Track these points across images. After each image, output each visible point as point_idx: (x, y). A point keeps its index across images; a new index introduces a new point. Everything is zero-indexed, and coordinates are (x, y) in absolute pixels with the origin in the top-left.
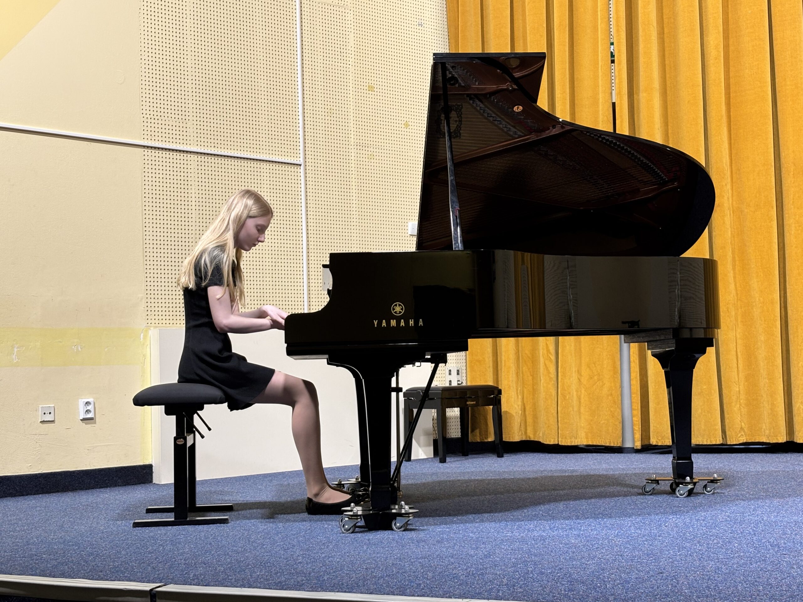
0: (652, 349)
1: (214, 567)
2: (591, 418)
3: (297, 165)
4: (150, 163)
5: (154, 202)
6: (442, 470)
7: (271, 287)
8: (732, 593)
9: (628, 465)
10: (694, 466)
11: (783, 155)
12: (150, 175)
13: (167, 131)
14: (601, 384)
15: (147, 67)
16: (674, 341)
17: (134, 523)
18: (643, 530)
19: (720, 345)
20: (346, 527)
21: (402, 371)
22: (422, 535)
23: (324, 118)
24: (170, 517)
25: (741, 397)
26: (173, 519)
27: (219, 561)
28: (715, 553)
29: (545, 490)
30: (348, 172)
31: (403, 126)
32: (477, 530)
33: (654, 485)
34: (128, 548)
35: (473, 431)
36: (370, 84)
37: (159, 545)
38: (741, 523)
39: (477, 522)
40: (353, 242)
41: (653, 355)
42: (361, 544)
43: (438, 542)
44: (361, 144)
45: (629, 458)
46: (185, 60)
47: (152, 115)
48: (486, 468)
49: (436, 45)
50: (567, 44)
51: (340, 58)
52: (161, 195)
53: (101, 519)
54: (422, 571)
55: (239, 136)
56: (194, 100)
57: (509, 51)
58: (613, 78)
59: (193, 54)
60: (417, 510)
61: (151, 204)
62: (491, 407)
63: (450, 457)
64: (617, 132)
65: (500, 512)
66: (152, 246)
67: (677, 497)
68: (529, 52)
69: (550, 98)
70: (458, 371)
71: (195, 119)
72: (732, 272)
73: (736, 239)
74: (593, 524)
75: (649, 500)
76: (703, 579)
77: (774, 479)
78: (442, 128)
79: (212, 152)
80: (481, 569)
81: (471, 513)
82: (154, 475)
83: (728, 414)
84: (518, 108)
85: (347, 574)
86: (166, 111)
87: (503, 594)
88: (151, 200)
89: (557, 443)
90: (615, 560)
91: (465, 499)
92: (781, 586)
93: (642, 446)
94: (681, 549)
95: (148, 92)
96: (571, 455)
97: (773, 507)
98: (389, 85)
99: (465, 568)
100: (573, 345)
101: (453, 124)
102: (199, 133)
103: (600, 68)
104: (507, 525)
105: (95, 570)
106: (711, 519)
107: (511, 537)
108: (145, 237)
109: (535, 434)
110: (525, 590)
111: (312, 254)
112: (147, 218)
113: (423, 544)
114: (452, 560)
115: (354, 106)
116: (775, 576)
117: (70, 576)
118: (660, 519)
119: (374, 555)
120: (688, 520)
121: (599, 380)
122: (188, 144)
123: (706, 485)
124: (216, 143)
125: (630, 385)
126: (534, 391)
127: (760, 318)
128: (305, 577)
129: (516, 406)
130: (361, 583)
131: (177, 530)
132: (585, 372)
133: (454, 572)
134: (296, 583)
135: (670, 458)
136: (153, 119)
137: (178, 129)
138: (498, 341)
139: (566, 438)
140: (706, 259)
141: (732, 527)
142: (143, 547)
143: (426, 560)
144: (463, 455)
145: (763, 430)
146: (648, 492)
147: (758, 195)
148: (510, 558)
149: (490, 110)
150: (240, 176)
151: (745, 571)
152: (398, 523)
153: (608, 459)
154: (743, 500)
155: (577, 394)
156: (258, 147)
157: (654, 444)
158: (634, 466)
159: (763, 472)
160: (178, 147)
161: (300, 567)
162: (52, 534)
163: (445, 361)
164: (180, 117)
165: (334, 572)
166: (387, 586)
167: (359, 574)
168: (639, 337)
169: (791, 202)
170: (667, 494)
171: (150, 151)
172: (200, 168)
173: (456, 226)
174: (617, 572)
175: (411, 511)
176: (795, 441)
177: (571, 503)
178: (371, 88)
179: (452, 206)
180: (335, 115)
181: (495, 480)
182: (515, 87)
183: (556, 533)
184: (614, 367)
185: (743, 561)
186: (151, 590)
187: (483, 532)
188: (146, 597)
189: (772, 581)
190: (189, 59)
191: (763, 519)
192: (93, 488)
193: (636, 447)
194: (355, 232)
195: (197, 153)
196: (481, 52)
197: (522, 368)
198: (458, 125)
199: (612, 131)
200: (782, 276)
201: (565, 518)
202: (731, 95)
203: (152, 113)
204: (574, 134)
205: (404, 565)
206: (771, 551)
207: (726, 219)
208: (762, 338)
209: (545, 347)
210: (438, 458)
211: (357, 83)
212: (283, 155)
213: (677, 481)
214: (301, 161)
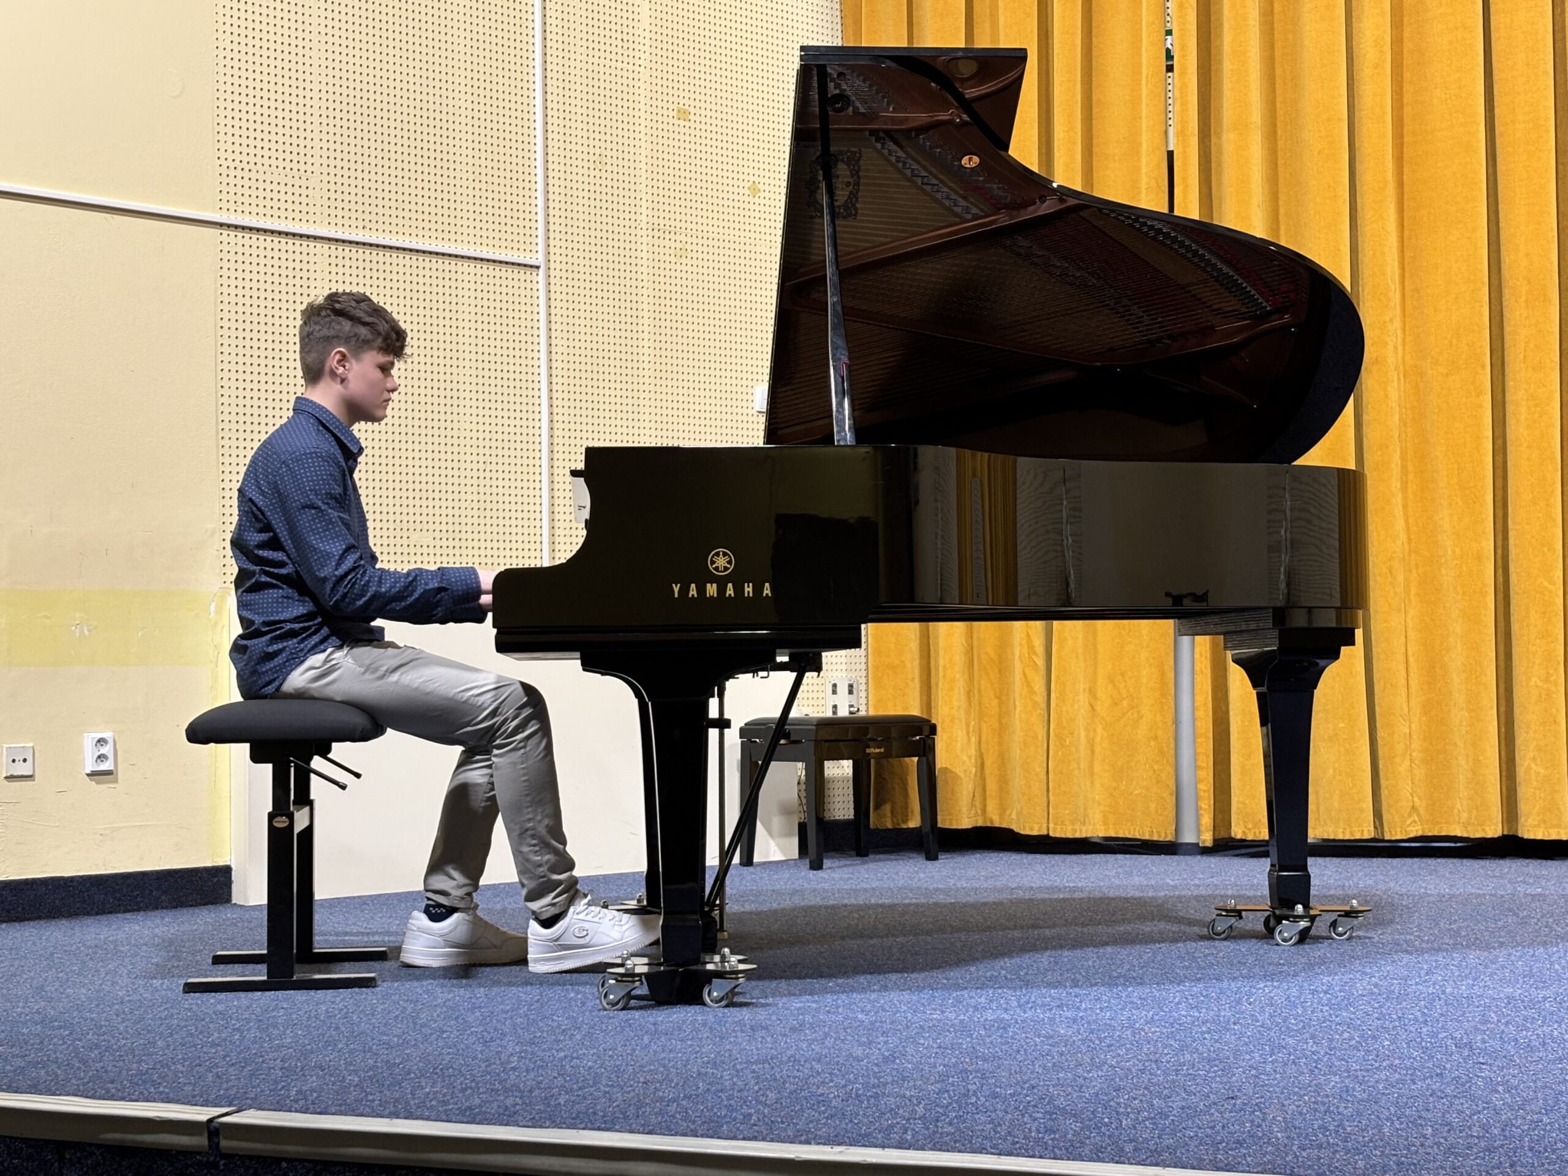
0: (1234, 648)
1: (339, 1075)
2: (1114, 784)
3: (531, 266)
4: (233, 258)
5: (241, 337)
6: (814, 885)
7: (475, 513)
8: (1371, 1140)
9: (1184, 879)
10: (1313, 882)
11: (1507, 260)
12: (233, 283)
13: (269, 195)
14: (1135, 715)
15: (229, 64)
16: (1276, 633)
17: (187, 985)
18: (1204, 1010)
19: (1374, 642)
20: (612, 997)
21: (730, 684)
22: (761, 1015)
23: (586, 172)
24: (259, 974)
25: (1413, 746)
26: (265, 978)
27: (351, 1064)
28: (1343, 1060)
29: (1015, 928)
30: (634, 283)
31: (747, 192)
32: (874, 1006)
33: (1233, 920)
34: (171, 1035)
35: (877, 807)
36: (681, 106)
37: (234, 1030)
38: (1399, 999)
39: (874, 991)
40: (642, 424)
41: (1234, 661)
42: (640, 1033)
43: (793, 1029)
44: (662, 226)
45: (1187, 865)
46: (307, 51)
47: (237, 162)
48: (902, 882)
49: (816, 30)
50: (1079, 31)
51: (620, 51)
52: (255, 323)
53: (121, 976)
54: (756, 1088)
55: (413, 207)
56: (325, 132)
57: (962, 45)
58: (1170, 101)
59: (323, 39)
60: (754, 966)
61: (234, 342)
62: (916, 759)
63: (833, 858)
64: (1176, 213)
65: (923, 970)
66: (234, 426)
67: (1278, 945)
68: (1002, 46)
69: (1044, 139)
70: (851, 686)
71: (325, 170)
72: (1400, 495)
73: (1409, 429)
74: (1104, 998)
75: (1221, 951)
76: (1316, 1110)
77: (1473, 911)
78: (818, 197)
79: (360, 239)
80: (874, 1086)
81: (864, 972)
82: (234, 887)
83: (1387, 779)
84: (970, 160)
85: (605, 1092)
86: (267, 153)
87: (913, 1136)
88: (233, 334)
89: (1045, 832)
90: (1143, 1071)
91: (853, 944)
92: (1470, 1128)
93: (1214, 840)
94: (1276, 1051)
95: (230, 114)
96: (1074, 857)
97: (1467, 967)
98: (719, 109)
99: (843, 1082)
100: (1081, 636)
101: (842, 189)
102: (333, 199)
103: (1144, 82)
104: (934, 997)
105: (101, 1078)
106: (1340, 991)
107: (939, 1021)
108: (222, 408)
109: (1001, 815)
110: (958, 1129)
111: (560, 448)
112: (226, 370)
113: (763, 1033)
114: (818, 1067)
115: (649, 150)
116: (1460, 1107)
117: (50, 1090)
118: (1239, 988)
119: (663, 1055)
120: (1294, 992)
121: (1131, 707)
122: (311, 221)
123: (1335, 921)
124: (367, 221)
125: (1194, 720)
126: (1003, 729)
127: (1455, 588)
128: (521, 1098)
129: (965, 758)
130: (631, 1111)
131: (273, 1000)
132: (1103, 692)
133: (820, 1091)
134: (501, 1111)
135: (1265, 865)
136: (239, 169)
137: (290, 190)
138: (931, 628)
139: (1063, 823)
140: (1349, 470)
141: (1381, 1007)
142: (201, 1032)
143: (767, 1066)
144: (857, 855)
145: (1456, 811)
146: (1219, 934)
147: (1454, 342)
148: (935, 1064)
149: (918, 162)
150: (415, 287)
151: (1400, 1096)
152: (715, 991)
153: (1145, 867)
154: (1407, 952)
155: (1087, 736)
156: (453, 229)
157: (1239, 836)
158: (1197, 882)
159: (1452, 897)
160: (290, 226)
161: (512, 1077)
162: (21, 1005)
163: (818, 669)
164: (294, 165)
165: (580, 1089)
166: (684, 1119)
167: (629, 1092)
168: (1207, 624)
169: (1521, 356)
170: (1257, 937)
171: (232, 234)
172: (334, 270)
173: (840, 396)
174: (1144, 1095)
175: (742, 967)
176: (1520, 835)
177: (1066, 953)
178: (683, 114)
179: (833, 355)
180: (609, 167)
181: (917, 905)
182: (965, 117)
183: (1029, 1014)
184: (1163, 683)
185: (1397, 1076)
186: (210, 1121)
187: (884, 1010)
188: (200, 1134)
189: (1453, 1118)
190: (315, 49)
191: (1444, 992)
192: (110, 913)
193: (1204, 842)
194: (648, 403)
195: (329, 239)
196: (906, 45)
197: (979, 683)
198: (851, 192)
199: (1166, 210)
200: (1499, 504)
201: (1050, 985)
202: (1406, 140)
203: (238, 158)
204: (1084, 213)
205: (722, 1077)
206: (1456, 1057)
207: (1389, 389)
208: (1458, 629)
209: (1024, 642)
210: (807, 861)
211: (655, 104)
212: (503, 247)
213: (1277, 912)
214: (539, 259)
